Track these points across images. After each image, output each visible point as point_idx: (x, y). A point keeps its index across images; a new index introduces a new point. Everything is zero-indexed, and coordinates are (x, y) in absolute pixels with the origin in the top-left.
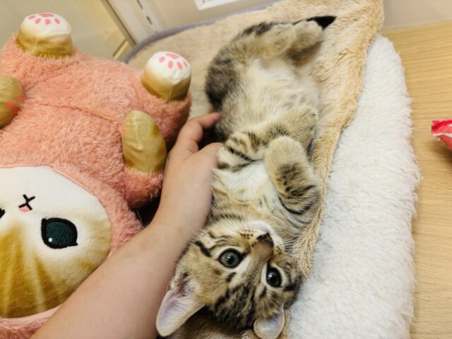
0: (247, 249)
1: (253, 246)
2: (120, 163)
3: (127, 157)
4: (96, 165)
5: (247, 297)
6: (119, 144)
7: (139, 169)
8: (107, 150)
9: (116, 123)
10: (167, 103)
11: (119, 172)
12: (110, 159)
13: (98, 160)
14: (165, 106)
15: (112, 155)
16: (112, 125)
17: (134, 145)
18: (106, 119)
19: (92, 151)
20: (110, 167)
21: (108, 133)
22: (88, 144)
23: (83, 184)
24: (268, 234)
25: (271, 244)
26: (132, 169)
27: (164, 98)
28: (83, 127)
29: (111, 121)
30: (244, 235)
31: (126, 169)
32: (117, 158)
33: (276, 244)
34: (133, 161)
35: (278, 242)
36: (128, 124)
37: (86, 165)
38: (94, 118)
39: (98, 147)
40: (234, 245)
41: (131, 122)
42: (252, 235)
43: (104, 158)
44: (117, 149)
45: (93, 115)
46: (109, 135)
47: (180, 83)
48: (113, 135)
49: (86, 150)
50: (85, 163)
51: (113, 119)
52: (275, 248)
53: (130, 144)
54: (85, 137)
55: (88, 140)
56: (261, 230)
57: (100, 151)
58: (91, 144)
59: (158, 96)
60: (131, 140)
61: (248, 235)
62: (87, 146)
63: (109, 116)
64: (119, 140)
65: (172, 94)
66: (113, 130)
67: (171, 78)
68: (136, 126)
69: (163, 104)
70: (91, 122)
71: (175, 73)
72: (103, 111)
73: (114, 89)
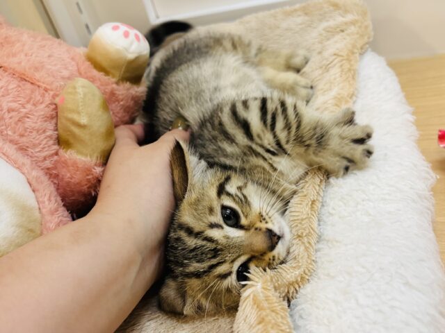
0: (249, 226)
1: (256, 229)
2: (54, 144)
3: (64, 135)
4: (24, 139)
5: (210, 258)
6: (54, 121)
7: (79, 152)
8: (39, 123)
9: (52, 93)
10: (117, 83)
11: (52, 155)
12: (43, 136)
13: (26, 134)
14: (114, 86)
15: (44, 132)
16: (47, 95)
17: (75, 117)
18: (39, 86)
19: (19, 121)
20: (41, 146)
21: (41, 103)
22: (13, 110)
23: (8, 157)
24: (279, 238)
25: (272, 247)
26: (69, 152)
27: (114, 77)
28: (8, 90)
29: (46, 90)
30: (262, 216)
31: (62, 152)
32: (50, 137)
33: (275, 252)
34: (72, 141)
35: (279, 254)
36: (70, 90)
37: (11, 136)
38: (24, 82)
39: (28, 118)
40: (243, 213)
41: (75, 88)
42: (267, 222)
43: (35, 133)
44: (51, 126)
45: (23, 79)
46: (43, 106)
47: (137, 58)
48: (47, 106)
49: (11, 118)
50: (10, 133)
51: (48, 87)
52: (270, 255)
53: (70, 116)
54: (11, 102)
55: (14, 105)
56: (280, 228)
57: (29, 123)
58: (17, 111)
59: (107, 73)
60: (72, 111)
61: (264, 219)
62: (13, 114)
63: (43, 83)
64: (55, 114)
65: (124, 72)
66: (48, 99)
67: (127, 50)
68: (82, 93)
69: (112, 84)
70: (20, 86)
71: (131, 44)
72: (38, 76)
73: (49, 56)
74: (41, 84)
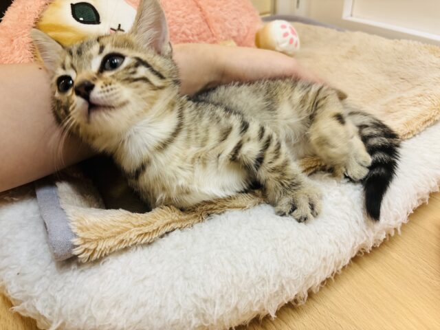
16: (211, 38)
18: (211, 31)
22: (185, 34)
28: (193, 22)
29: (213, 35)
38: (205, 23)
45: (206, 21)
49: (181, 37)
51: (215, 35)
54: (188, 29)
55: (188, 32)
58: (187, 36)
62: (184, 36)
67: (278, 44)
70: (200, 24)
71: (283, 42)
72: (214, 24)
73: (234, 19)
74: (213, 31)
